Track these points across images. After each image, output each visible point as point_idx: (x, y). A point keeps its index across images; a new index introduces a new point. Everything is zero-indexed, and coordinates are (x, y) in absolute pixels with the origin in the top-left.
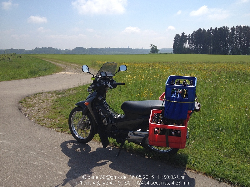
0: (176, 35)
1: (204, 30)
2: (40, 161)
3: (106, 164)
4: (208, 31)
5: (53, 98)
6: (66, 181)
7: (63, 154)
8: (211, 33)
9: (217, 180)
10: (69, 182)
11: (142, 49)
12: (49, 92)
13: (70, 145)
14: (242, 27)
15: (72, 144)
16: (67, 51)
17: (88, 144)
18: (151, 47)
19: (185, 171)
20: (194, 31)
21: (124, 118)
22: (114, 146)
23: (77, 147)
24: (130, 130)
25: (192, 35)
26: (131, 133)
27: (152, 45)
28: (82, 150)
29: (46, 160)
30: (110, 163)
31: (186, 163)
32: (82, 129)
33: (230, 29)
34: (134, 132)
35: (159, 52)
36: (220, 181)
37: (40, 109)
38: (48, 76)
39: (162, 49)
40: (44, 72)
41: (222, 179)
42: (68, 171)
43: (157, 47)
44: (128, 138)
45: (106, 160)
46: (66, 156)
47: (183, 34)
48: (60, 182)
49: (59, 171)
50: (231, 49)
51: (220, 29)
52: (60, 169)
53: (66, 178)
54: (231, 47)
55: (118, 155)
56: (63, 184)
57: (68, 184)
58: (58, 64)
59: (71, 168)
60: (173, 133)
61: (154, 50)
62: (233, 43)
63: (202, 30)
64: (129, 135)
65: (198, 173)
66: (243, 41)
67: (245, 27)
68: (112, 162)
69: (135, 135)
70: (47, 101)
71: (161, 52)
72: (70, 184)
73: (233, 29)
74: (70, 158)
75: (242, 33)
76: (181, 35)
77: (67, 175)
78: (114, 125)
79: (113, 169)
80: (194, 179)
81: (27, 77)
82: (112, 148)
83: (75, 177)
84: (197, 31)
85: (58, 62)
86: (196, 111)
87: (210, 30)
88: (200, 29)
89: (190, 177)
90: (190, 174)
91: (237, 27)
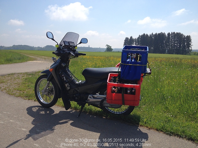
0: (126, 38)
1: (147, 34)
2: (6, 120)
3: (68, 122)
4: (150, 35)
5: (24, 77)
6: (28, 136)
7: (28, 116)
8: (152, 37)
9: (167, 134)
10: (32, 137)
11: (100, 48)
12: (21, 73)
13: (35, 109)
14: (176, 33)
15: (37, 108)
16: (39, 48)
17: (52, 108)
18: (107, 47)
19: (139, 128)
20: (140, 36)
21: (84, 83)
22: (76, 109)
23: (42, 110)
24: (90, 94)
25: (138, 38)
26: (91, 96)
27: (107, 45)
28: (46, 112)
29: (12, 120)
30: (71, 122)
31: (139, 121)
32: (47, 95)
33: (166, 35)
34: (93, 96)
35: (112, 51)
36: (170, 135)
37: (11, 84)
38: (21, 63)
39: (115, 49)
40: (18, 60)
41: (171, 133)
42: (31, 128)
43: (111, 47)
44: (88, 101)
45: (68, 120)
46: (31, 117)
47: (131, 37)
48: (23, 137)
49: (23, 128)
50: (167, 50)
51: (159, 34)
52: (24, 127)
53: (29, 134)
54: (168, 48)
55: (79, 116)
56: (25, 138)
57: (30, 138)
58: (31, 56)
59: (34, 126)
60: (129, 91)
61: (109, 49)
62: (169, 45)
63: (146, 34)
64: (89, 98)
65: (150, 129)
66: (176, 43)
67: (177, 33)
68: (73, 121)
69: (94, 98)
70: (18, 79)
71: (115, 51)
72: (32, 138)
73: (169, 34)
74: (34, 119)
75: (175, 38)
76: (129, 38)
77: (30, 131)
78: (75, 90)
79: (73, 126)
80: (147, 134)
81: (3, 63)
82: (73, 111)
83: (37, 133)
84: (142, 35)
85: (31, 55)
86: (147, 74)
87: (152, 35)
88: (144, 34)
89: (144, 132)
90: (143, 130)
91: (172, 33)
